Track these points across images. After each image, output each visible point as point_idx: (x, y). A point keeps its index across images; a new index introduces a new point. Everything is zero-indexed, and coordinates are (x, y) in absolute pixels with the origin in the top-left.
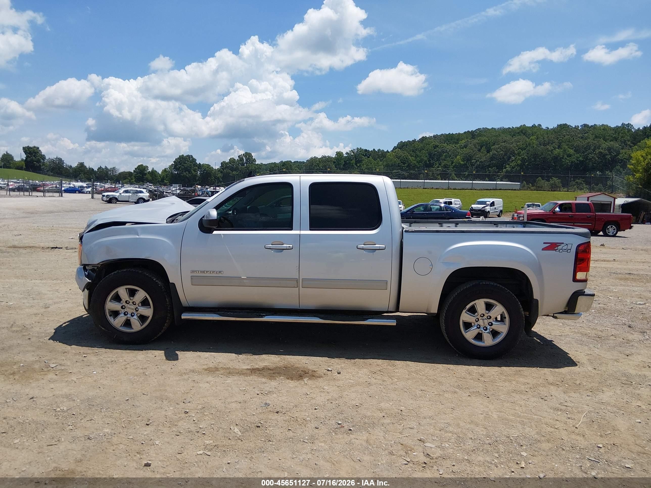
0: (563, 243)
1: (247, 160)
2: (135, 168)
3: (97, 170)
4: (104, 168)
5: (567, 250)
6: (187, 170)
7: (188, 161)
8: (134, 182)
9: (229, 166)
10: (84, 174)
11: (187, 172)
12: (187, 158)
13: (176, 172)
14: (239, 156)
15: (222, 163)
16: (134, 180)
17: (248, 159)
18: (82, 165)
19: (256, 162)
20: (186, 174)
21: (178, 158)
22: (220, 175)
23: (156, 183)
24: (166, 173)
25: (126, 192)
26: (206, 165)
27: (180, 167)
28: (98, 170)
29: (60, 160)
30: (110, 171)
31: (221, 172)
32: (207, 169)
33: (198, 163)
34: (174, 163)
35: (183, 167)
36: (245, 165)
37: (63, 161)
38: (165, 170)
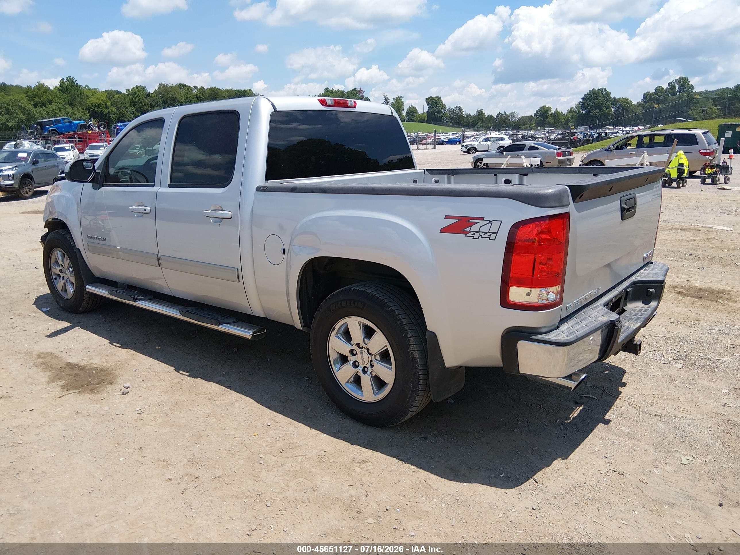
0: (482, 219)
1: (680, 88)
2: (536, 111)
3: (495, 117)
4: (503, 114)
5: (490, 236)
6: (598, 107)
7: (600, 96)
8: (534, 128)
9: (654, 98)
10: (483, 122)
11: (597, 110)
12: (599, 93)
13: (584, 112)
14: (669, 84)
15: (644, 95)
16: (533, 125)
17: (682, 86)
18: (480, 112)
19: (693, 89)
20: (596, 113)
21: (588, 94)
22: (640, 111)
23: (559, 127)
24: (572, 114)
25: (487, 140)
26: (622, 100)
27: (589, 105)
28: (497, 116)
29: (460, 109)
30: (509, 116)
31: (643, 107)
32: (623, 104)
33: (612, 97)
34: (582, 101)
35: (593, 104)
36: (677, 94)
37: (463, 110)
38: (571, 111)
